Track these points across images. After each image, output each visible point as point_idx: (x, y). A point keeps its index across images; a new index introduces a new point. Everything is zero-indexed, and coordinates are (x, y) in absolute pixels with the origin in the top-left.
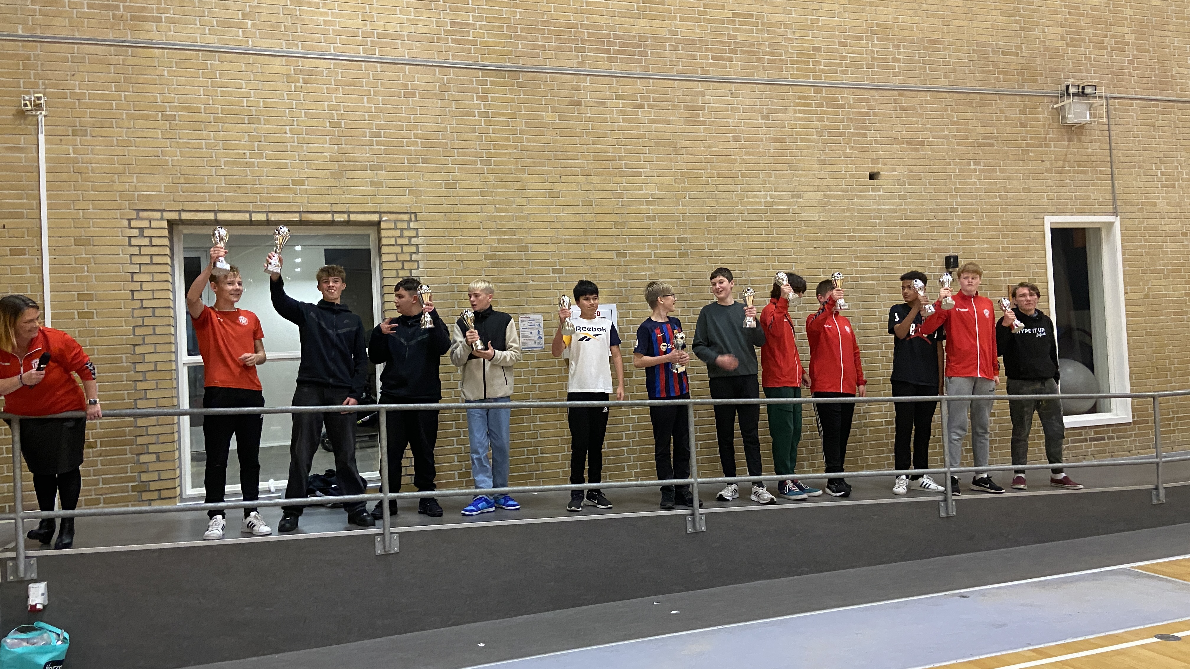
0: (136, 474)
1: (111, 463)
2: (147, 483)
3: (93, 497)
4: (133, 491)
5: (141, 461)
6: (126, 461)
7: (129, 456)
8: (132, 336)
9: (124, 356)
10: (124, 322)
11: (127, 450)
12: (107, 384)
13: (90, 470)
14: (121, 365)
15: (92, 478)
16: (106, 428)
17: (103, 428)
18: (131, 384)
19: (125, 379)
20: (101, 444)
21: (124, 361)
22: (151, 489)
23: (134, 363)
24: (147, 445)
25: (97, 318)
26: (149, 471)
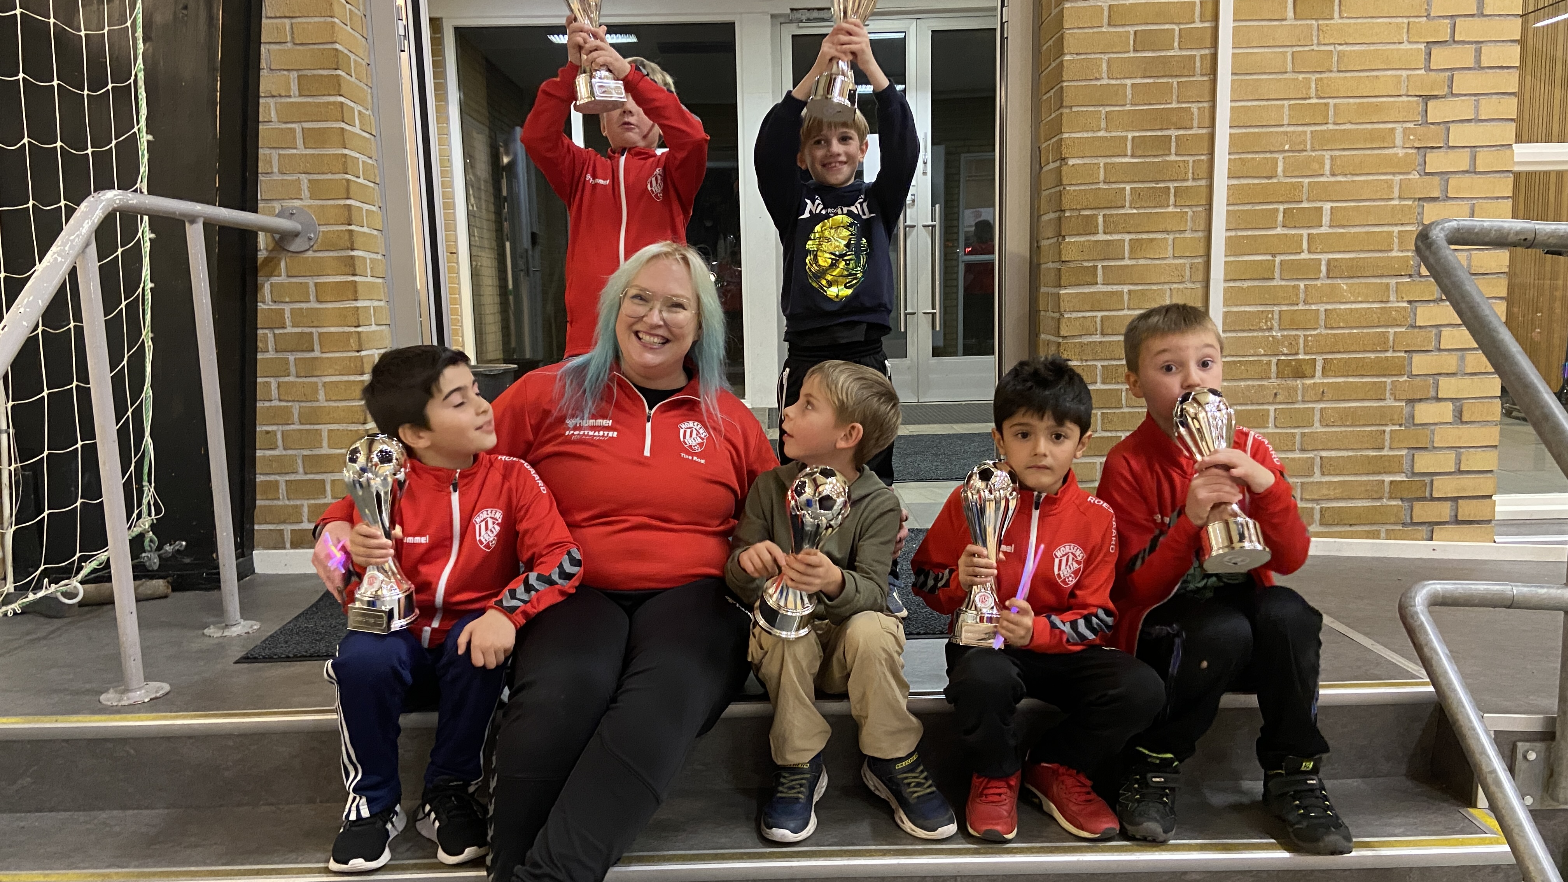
0: (1404, 452)
1: (1347, 417)
2: (1427, 479)
4: (1391, 498)
5: (1416, 422)
6: (1383, 417)
7: (1390, 402)
8: (1423, 72)
9: (1399, 128)
10: (1405, 30)
11: (1388, 388)
12: (1353, 204)
13: (1293, 435)
14: (1387, 152)
15: (1297, 455)
16: (1341, 325)
17: (1334, 325)
18: (1410, 207)
19: (1396, 194)
20: (1324, 368)
21: (1399, 141)
22: (1435, 495)
23: (1423, 150)
24: (1437, 377)
25: (1341, 18)
26: (1434, 448)
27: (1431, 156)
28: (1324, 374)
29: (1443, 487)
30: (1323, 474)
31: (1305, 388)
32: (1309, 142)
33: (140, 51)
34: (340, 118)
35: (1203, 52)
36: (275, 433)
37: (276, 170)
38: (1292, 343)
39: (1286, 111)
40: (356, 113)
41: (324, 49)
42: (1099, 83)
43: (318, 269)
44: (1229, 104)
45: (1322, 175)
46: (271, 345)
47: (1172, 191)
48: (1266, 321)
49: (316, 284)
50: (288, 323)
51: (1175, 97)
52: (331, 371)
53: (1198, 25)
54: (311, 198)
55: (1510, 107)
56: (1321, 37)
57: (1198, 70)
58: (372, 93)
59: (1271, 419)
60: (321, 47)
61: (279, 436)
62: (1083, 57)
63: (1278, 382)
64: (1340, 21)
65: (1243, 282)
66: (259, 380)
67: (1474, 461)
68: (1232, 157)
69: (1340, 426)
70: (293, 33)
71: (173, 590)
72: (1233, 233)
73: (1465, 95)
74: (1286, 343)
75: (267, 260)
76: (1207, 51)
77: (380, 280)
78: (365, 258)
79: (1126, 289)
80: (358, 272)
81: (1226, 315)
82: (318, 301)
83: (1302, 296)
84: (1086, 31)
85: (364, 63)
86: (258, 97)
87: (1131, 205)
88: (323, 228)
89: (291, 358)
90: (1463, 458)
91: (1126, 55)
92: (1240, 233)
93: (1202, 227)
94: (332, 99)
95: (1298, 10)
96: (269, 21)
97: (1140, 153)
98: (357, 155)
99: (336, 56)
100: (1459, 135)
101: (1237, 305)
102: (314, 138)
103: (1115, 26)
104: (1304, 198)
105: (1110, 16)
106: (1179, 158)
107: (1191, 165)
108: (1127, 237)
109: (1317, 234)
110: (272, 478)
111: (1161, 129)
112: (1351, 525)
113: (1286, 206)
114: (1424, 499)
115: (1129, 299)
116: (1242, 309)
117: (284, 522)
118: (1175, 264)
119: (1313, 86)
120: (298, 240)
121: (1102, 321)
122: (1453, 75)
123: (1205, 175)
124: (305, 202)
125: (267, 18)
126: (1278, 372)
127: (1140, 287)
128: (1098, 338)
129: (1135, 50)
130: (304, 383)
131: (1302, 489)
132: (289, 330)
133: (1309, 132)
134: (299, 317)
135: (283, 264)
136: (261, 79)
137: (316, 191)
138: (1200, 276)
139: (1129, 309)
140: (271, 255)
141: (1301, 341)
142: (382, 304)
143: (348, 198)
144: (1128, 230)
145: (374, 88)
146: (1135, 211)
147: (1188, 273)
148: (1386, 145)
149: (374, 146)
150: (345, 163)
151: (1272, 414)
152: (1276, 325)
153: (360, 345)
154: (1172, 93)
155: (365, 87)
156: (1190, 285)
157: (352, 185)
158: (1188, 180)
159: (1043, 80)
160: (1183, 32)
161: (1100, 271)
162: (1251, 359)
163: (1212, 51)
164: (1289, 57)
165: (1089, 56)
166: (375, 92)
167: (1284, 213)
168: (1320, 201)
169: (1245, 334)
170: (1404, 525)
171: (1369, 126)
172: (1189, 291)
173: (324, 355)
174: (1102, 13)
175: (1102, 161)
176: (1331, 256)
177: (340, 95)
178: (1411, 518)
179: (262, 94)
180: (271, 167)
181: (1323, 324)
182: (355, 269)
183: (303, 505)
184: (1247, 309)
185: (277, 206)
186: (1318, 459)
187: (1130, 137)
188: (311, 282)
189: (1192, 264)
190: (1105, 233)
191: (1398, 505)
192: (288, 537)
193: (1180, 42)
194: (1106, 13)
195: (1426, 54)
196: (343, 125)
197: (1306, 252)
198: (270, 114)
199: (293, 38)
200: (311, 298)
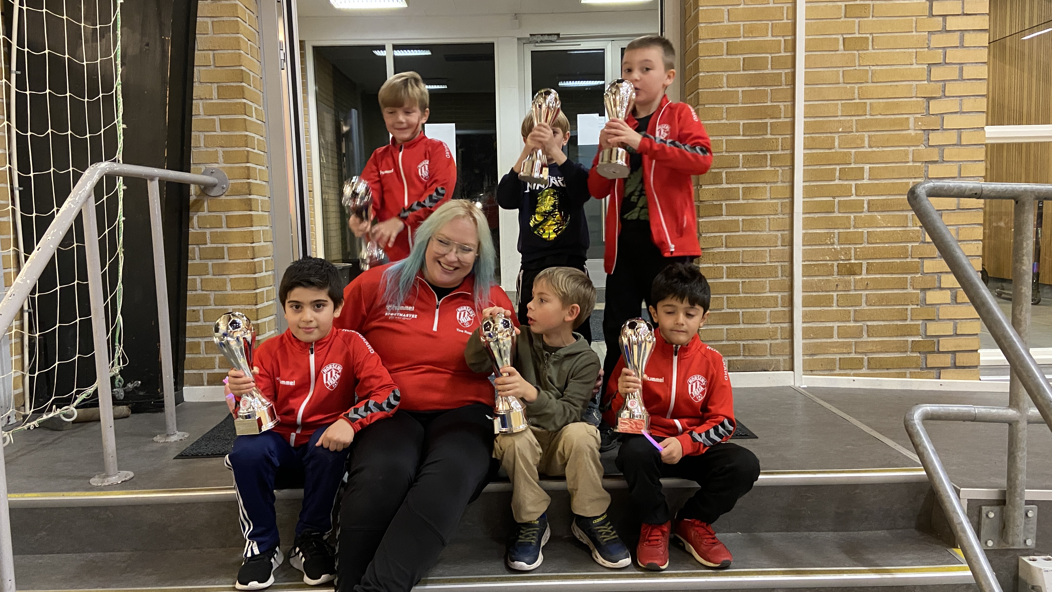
0: (920, 322)
1: (883, 300)
2: (935, 340)
3: (853, 355)
4: (912, 351)
5: (927, 303)
6: (906, 299)
7: (910, 290)
8: (926, 82)
9: (912, 118)
10: (914, 57)
11: (909, 281)
12: (883, 165)
13: (849, 312)
14: (904, 132)
15: (852, 324)
16: (878, 241)
17: (873, 241)
18: (920, 166)
19: (911, 158)
20: (867, 268)
21: (911, 126)
22: (941, 350)
23: (926, 131)
24: (939, 274)
25: (874, 49)
26: (940, 319)
27: (932, 135)
28: (868, 273)
29: (945, 345)
30: (868, 336)
31: (856, 281)
32: (854, 127)
33: (119, 73)
34: (243, 113)
35: (786, 71)
36: (198, 311)
37: (202, 145)
38: (847, 252)
39: (840, 107)
40: (254, 109)
41: (234, 70)
42: (721, 90)
43: (228, 207)
44: (804, 103)
45: (863, 147)
46: (197, 256)
47: (769, 157)
48: (830, 239)
49: (227, 217)
50: (208, 241)
51: (769, 99)
52: (235, 271)
53: (783, 54)
54: (224, 163)
55: (982, 104)
56: (861, 61)
57: (784, 82)
58: (263, 96)
59: (835, 301)
60: (232, 68)
61: (201, 313)
62: (711, 74)
63: (839, 277)
64: (873, 51)
65: (815, 214)
66: (189, 277)
67: (964, 328)
68: (807, 136)
69: (879, 305)
70: (214, 60)
71: (132, 413)
72: (807, 184)
73: (953, 97)
74: (843, 253)
75: (196, 201)
76: (789, 70)
77: (267, 213)
78: (257, 200)
79: (740, 218)
80: (253, 208)
81: (804, 235)
82: (228, 227)
83: (852, 223)
84: (713, 58)
85: (259, 77)
86: (192, 99)
87: (743, 165)
88: (231, 181)
89: (210, 263)
90: (958, 326)
91: (738, 73)
92: (812, 184)
93: (788, 179)
94: (239, 101)
95: (846, 45)
96: (200, 52)
97: (748, 133)
98: (254, 135)
99: (242, 74)
100: (949, 122)
101: (811, 229)
102: (227, 125)
103: (731, 55)
104: (853, 161)
105: (727, 49)
106: (773, 137)
107: (780, 141)
108: (741, 186)
109: (861, 184)
110: (196, 340)
111: (761, 119)
112: (887, 369)
113: (841, 166)
114: (933, 352)
115: (743, 225)
116: (815, 231)
117: (203, 368)
118: (772, 203)
119: (856, 91)
120: (216, 189)
121: (726, 238)
122: (945, 84)
123: (789, 147)
124: (221, 165)
125: (198, 50)
126: (838, 271)
127: (749, 217)
128: (724, 249)
129: (744, 70)
130: (217, 279)
131: (855, 346)
132: (209, 245)
133: (854, 121)
134: (215, 238)
135: (206, 204)
136: (194, 89)
137: (228, 158)
138: (788, 210)
139: (743, 231)
140: (198, 198)
141: (853, 252)
142: (267, 228)
143: (248, 162)
144: (742, 181)
145: (265, 93)
146: (745, 170)
147: (780, 209)
148: (903, 128)
149: (264, 130)
150: (246, 141)
151: (835, 297)
152: (836, 241)
153: (254, 254)
154: (767, 96)
155: (259, 92)
156: (781, 216)
157: (251, 154)
158: (778, 150)
159: (687, 86)
160: (774, 58)
161: (724, 207)
162: (821, 262)
163: (792, 70)
164: (841, 74)
165: (715, 73)
166: (265, 96)
167: (840, 171)
168: (862, 163)
169: (817, 247)
170: (921, 369)
171: (893, 117)
172: (781, 220)
173: (231, 261)
174: (723, 47)
175: (724, 138)
176: (870, 198)
177: (244, 98)
178: (926, 364)
179: (194, 98)
180: (200, 143)
181: (866, 241)
182: (251, 207)
183: (215, 357)
184: (818, 231)
185: (203, 168)
186: (866, 327)
187: (742, 122)
188: (223, 215)
189: (782, 203)
190: (727, 183)
191: (918, 356)
192: (205, 378)
193: (772, 65)
194: (725, 47)
195: (928, 71)
196: (246, 117)
197: (854, 195)
198: (199, 111)
199: (214, 63)
200: (223, 225)
